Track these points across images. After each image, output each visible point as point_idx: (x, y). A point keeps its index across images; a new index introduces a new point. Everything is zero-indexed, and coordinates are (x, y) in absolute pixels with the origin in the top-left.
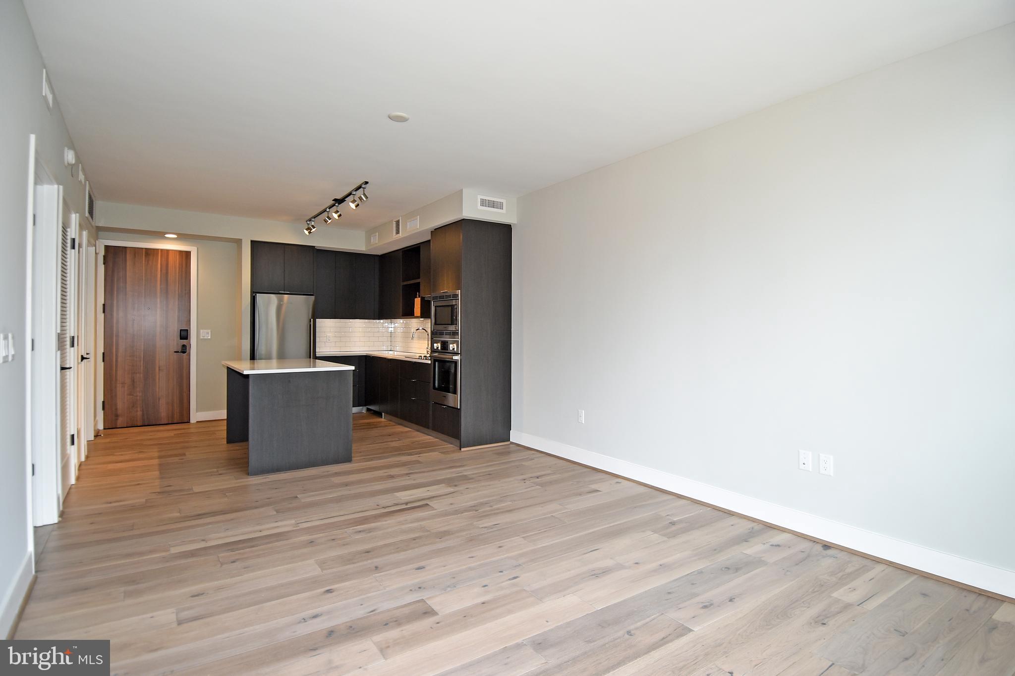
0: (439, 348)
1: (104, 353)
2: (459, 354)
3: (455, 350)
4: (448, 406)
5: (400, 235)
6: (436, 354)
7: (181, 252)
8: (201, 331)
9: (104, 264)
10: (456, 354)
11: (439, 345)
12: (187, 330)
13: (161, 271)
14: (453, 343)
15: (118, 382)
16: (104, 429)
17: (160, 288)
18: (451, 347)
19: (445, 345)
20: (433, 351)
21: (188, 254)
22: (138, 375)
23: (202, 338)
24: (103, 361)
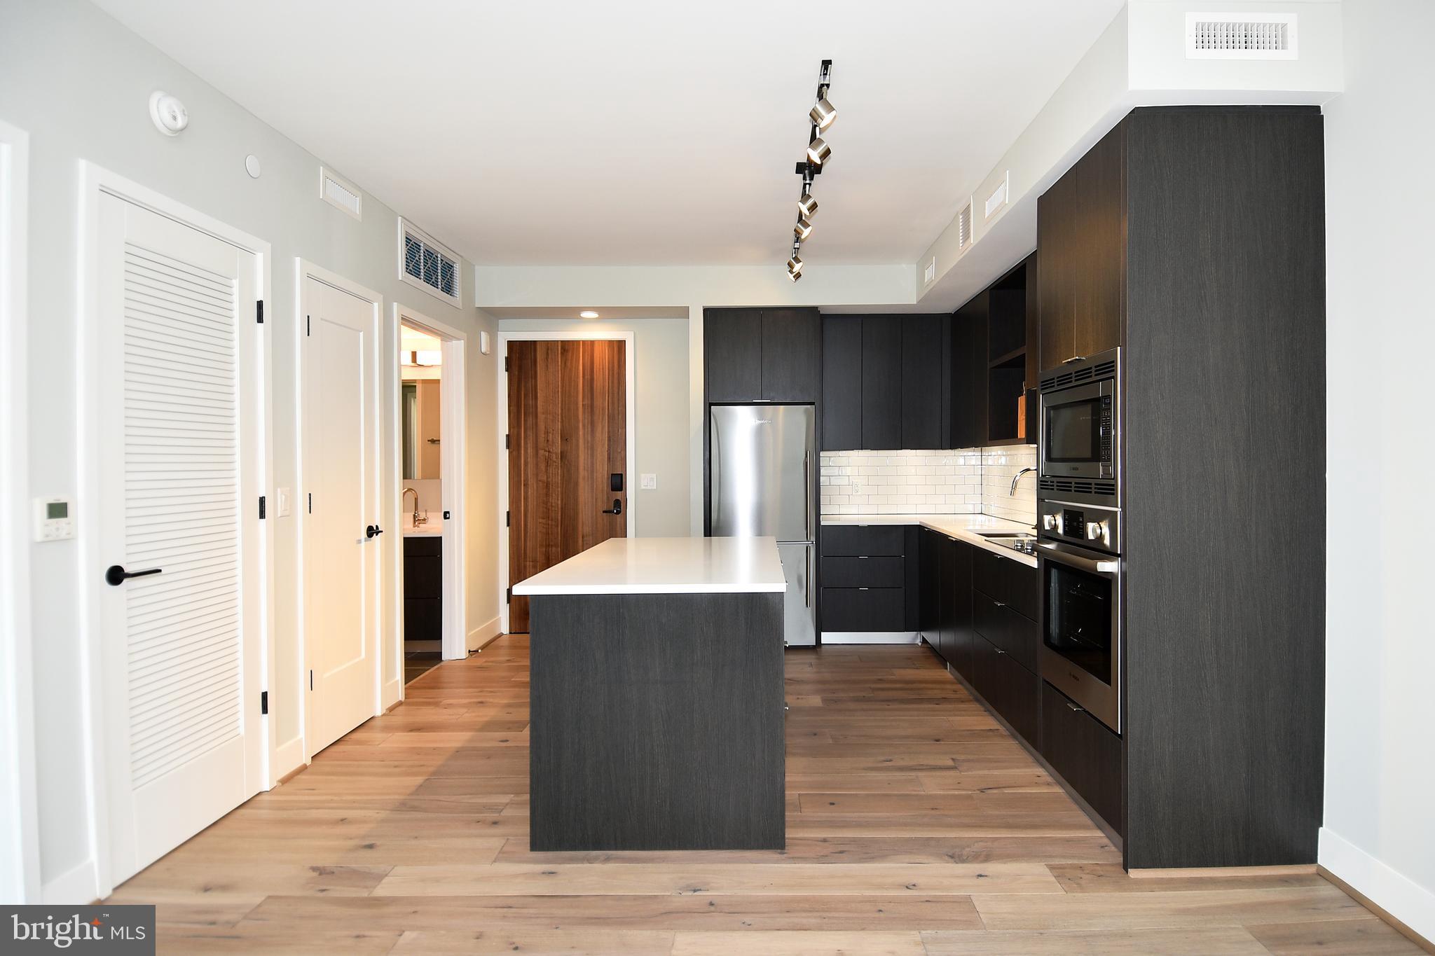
0: (1060, 530)
1: (508, 513)
2: (1119, 556)
3: (1107, 541)
4: (1084, 710)
5: (973, 240)
6: (1051, 546)
7: (611, 342)
8: (643, 475)
9: (507, 370)
10: (1110, 554)
11: (1060, 521)
12: (622, 475)
13: (583, 377)
14: (1098, 517)
15: (528, 560)
16: (510, 633)
17: (583, 405)
18: (1092, 530)
19: (1075, 522)
20: (1044, 535)
21: (621, 345)
22: (554, 549)
23: (643, 487)
24: (508, 525)
